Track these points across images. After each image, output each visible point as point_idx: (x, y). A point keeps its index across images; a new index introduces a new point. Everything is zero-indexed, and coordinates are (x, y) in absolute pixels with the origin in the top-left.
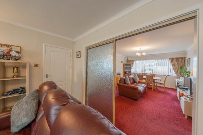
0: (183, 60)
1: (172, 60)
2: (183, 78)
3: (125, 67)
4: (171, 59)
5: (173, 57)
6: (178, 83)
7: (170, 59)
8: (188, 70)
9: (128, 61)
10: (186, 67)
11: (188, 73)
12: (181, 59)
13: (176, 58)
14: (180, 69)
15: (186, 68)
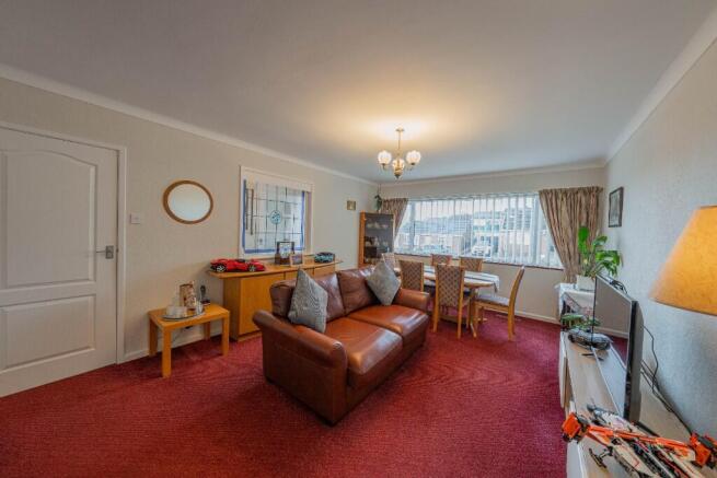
0: (593, 201)
1: (550, 198)
2: (588, 283)
3: (369, 226)
4: (544, 193)
5: (553, 188)
6: (568, 303)
7: (541, 193)
8: (610, 246)
9: (380, 202)
10: (601, 232)
11: (609, 259)
12: (585, 193)
13: (565, 192)
14: (577, 239)
15: (605, 234)
